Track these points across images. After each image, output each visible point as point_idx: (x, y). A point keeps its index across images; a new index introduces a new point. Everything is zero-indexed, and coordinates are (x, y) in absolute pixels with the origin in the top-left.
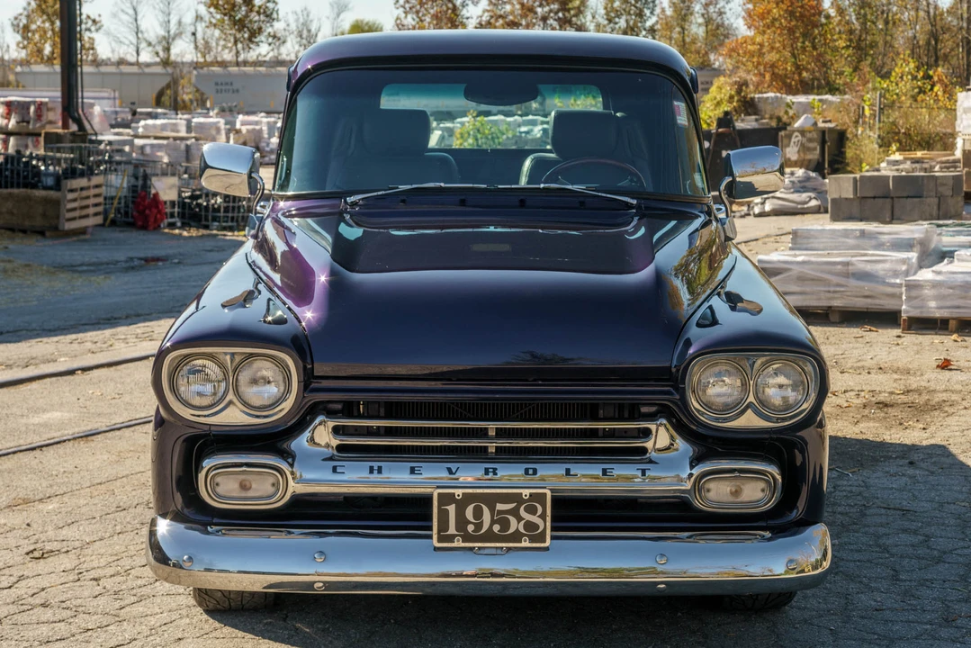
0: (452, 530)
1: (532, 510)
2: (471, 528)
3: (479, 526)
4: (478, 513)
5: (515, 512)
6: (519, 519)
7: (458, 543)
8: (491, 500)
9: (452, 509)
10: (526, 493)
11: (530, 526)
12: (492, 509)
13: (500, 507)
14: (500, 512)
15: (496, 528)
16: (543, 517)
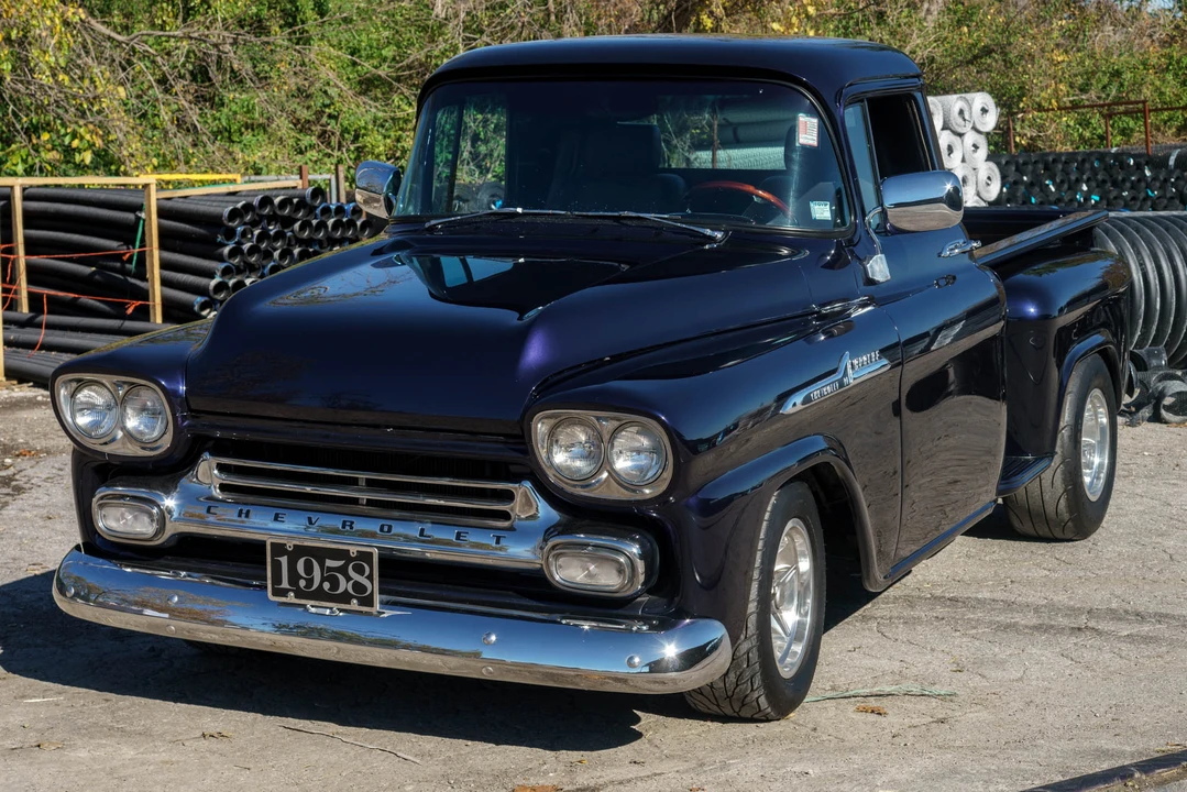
0: (285, 584)
1: (360, 570)
2: (302, 583)
3: (310, 582)
4: (309, 568)
5: (343, 570)
6: (348, 579)
7: (291, 598)
8: (321, 554)
9: (284, 560)
10: (353, 550)
11: (359, 587)
12: (322, 565)
13: (329, 563)
14: (330, 569)
15: (326, 586)
16: (370, 578)
